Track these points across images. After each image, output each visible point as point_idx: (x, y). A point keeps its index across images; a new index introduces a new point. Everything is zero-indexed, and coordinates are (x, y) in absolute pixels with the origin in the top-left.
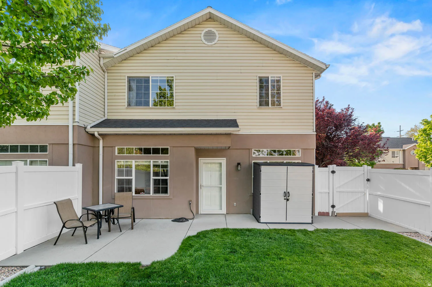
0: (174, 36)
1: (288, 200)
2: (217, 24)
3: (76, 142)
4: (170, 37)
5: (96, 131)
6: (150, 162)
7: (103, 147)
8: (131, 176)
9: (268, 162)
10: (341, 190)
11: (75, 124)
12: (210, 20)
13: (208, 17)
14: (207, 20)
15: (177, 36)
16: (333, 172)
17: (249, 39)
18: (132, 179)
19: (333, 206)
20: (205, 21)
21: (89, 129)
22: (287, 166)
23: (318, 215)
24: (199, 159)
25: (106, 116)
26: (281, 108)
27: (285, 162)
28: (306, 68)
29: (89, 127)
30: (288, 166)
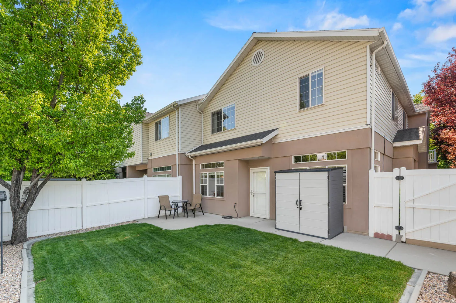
0: (235, 70)
1: (300, 209)
2: (264, 43)
3: (179, 164)
4: (233, 72)
5: (189, 155)
6: (214, 173)
7: (195, 165)
8: (207, 183)
9: (308, 168)
10: (417, 204)
11: (179, 152)
12: (258, 42)
13: (256, 41)
14: (256, 44)
15: (237, 69)
16: (400, 178)
17: (291, 42)
18: (207, 186)
19: (399, 228)
20: (255, 46)
21: (187, 154)
22: (298, 173)
23: (373, 236)
24: (250, 169)
25: (202, 143)
26: (323, 105)
27: (327, 167)
28: (357, 43)
29: (187, 153)
30: (300, 173)
